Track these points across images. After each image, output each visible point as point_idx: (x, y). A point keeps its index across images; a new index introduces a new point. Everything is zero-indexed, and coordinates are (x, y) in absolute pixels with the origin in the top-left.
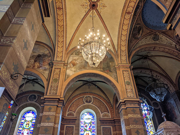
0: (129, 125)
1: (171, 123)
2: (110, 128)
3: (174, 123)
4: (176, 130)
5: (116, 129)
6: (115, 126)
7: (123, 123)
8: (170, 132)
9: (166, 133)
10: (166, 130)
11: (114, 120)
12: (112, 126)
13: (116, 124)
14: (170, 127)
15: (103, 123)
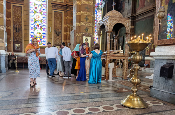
0: (80, 11)
1: (117, 12)
2: (62, 13)
3: (120, 13)
4: (119, 19)
5: (67, 15)
6: (67, 11)
7: (75, 9)
8: (113, 20)
9: (110, 20)
10: (111, 18)
11: (67, 5)
12: (63, 11)
13: (68, 10)
14: (115, 16)
15: (55, 7)
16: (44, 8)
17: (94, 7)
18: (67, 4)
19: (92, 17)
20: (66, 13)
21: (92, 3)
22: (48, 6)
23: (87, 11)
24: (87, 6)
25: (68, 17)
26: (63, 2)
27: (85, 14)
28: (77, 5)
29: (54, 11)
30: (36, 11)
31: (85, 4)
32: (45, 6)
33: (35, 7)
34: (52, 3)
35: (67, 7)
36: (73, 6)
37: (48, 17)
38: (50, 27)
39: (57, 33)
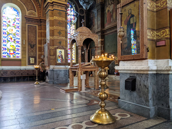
0: (53, 26)
1: (86, 29)
2: (36, 26)
3: (88, 29)
4: (88, 35)
6: (41, 25)
7: (48, 24)
8: (83, 35)
9: (80, 35)
10: (80, 34)
11: (40, 20)
13: (41, 24)
14: (84, 32)
15: (29, 21)
16: (17, 21)
17: (66, 23)
18: (41, 18)
19: (64, 32)
20: (40, 27)
21: (64, 19)
22: (22, 20)
23: (60, 26)
24: (60, 21)
25: (43, 31)
26: (37, 17)
27: (58, 29)
28: (50, 20)
29: (28, 25)
30: (9, 25)
31: (57, 20)
32: (18, 20)
33: (8, 21)
34: (25, 18)
35: (41, 21)
36: (46, 20)
37: (22, 30)
38: (24, 40)
39: (31, 45)
